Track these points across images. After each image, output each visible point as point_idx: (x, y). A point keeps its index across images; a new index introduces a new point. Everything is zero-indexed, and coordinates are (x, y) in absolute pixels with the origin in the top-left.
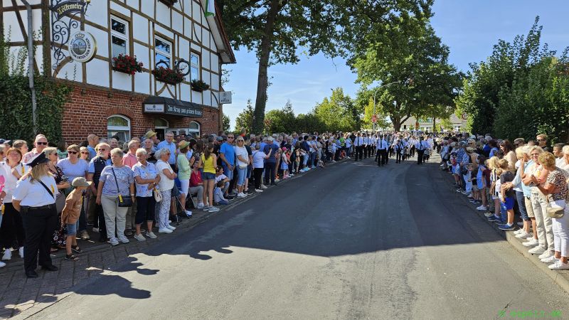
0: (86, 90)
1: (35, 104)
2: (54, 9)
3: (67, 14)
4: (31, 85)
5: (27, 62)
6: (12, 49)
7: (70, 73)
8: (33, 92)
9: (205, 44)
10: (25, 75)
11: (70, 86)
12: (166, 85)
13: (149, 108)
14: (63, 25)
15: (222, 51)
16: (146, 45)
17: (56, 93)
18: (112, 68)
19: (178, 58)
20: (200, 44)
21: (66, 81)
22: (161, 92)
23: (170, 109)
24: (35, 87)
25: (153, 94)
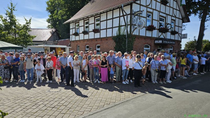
0: (139, 37)
1: (127, 42)
2: (133, 14)
3: (137, 15)
4: (126, 37)
5: (125, 30)
6: (122, 27)
7: (135, 33)
8: (127, 39)
9: (177, 16)
10: (125, 34)
11: (136, 36)
12: (162, 33)
13: (156, 42)
14: (135, 19)
15: (184, 18)
16: (157, 20)
17: (132, 39)
18: (146, 30)
19: (167, 23)
20: (175, 17)
21: (135, 35)
22: (160, 36)
23: (164, 42)
24: (127, 37)
25: (158, 37)
